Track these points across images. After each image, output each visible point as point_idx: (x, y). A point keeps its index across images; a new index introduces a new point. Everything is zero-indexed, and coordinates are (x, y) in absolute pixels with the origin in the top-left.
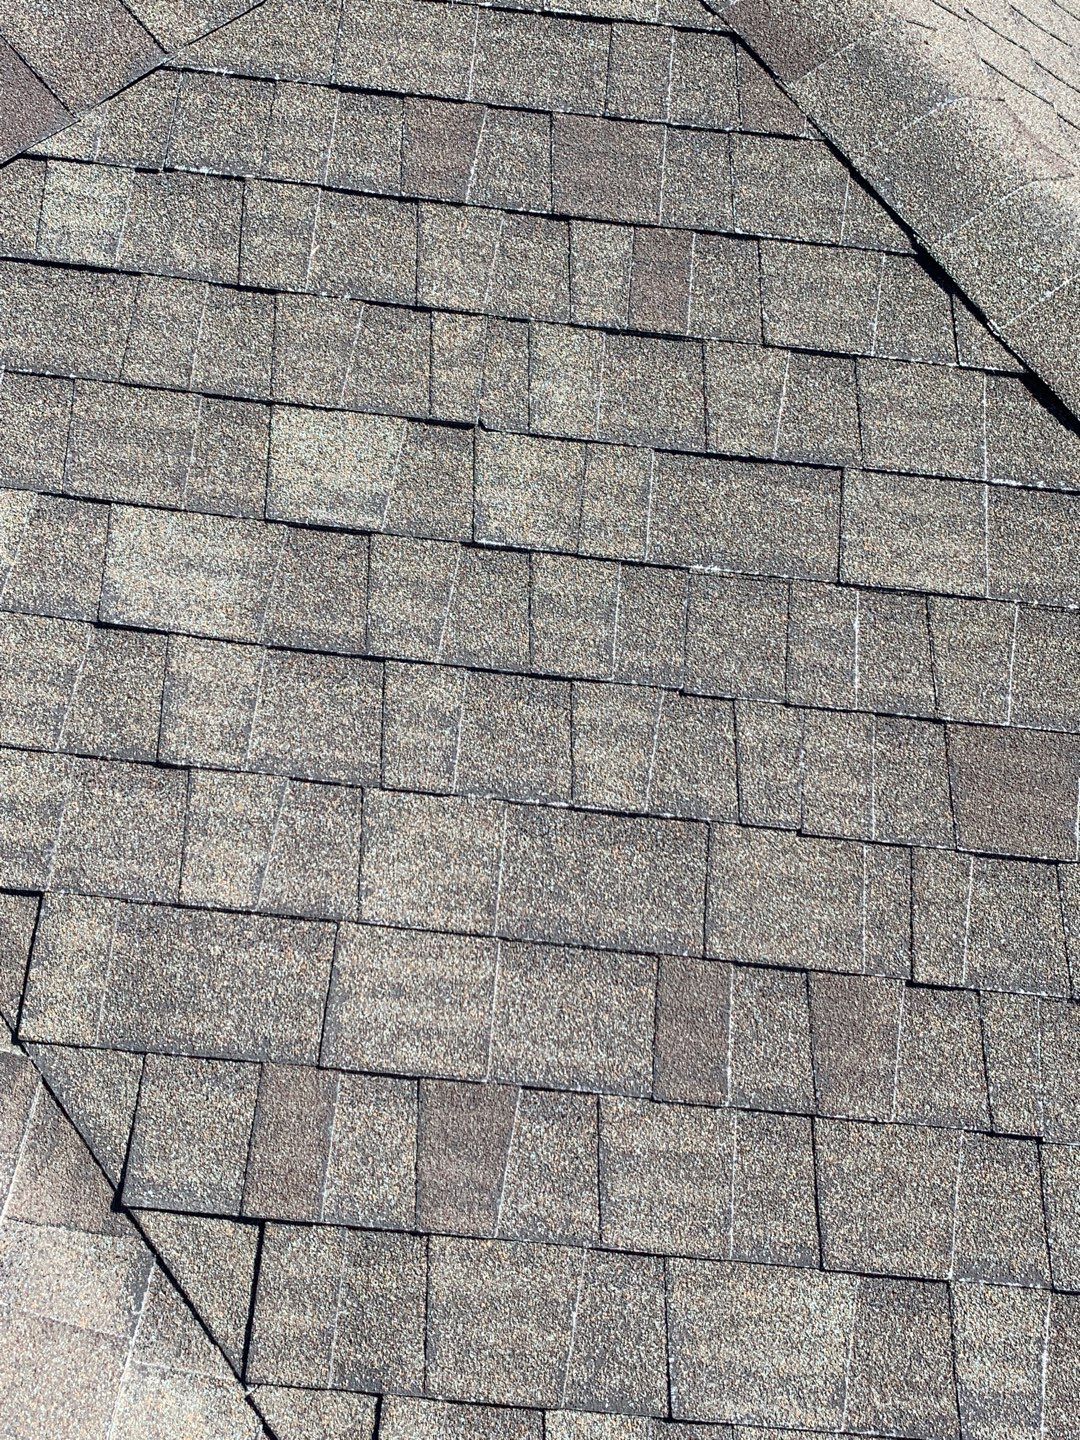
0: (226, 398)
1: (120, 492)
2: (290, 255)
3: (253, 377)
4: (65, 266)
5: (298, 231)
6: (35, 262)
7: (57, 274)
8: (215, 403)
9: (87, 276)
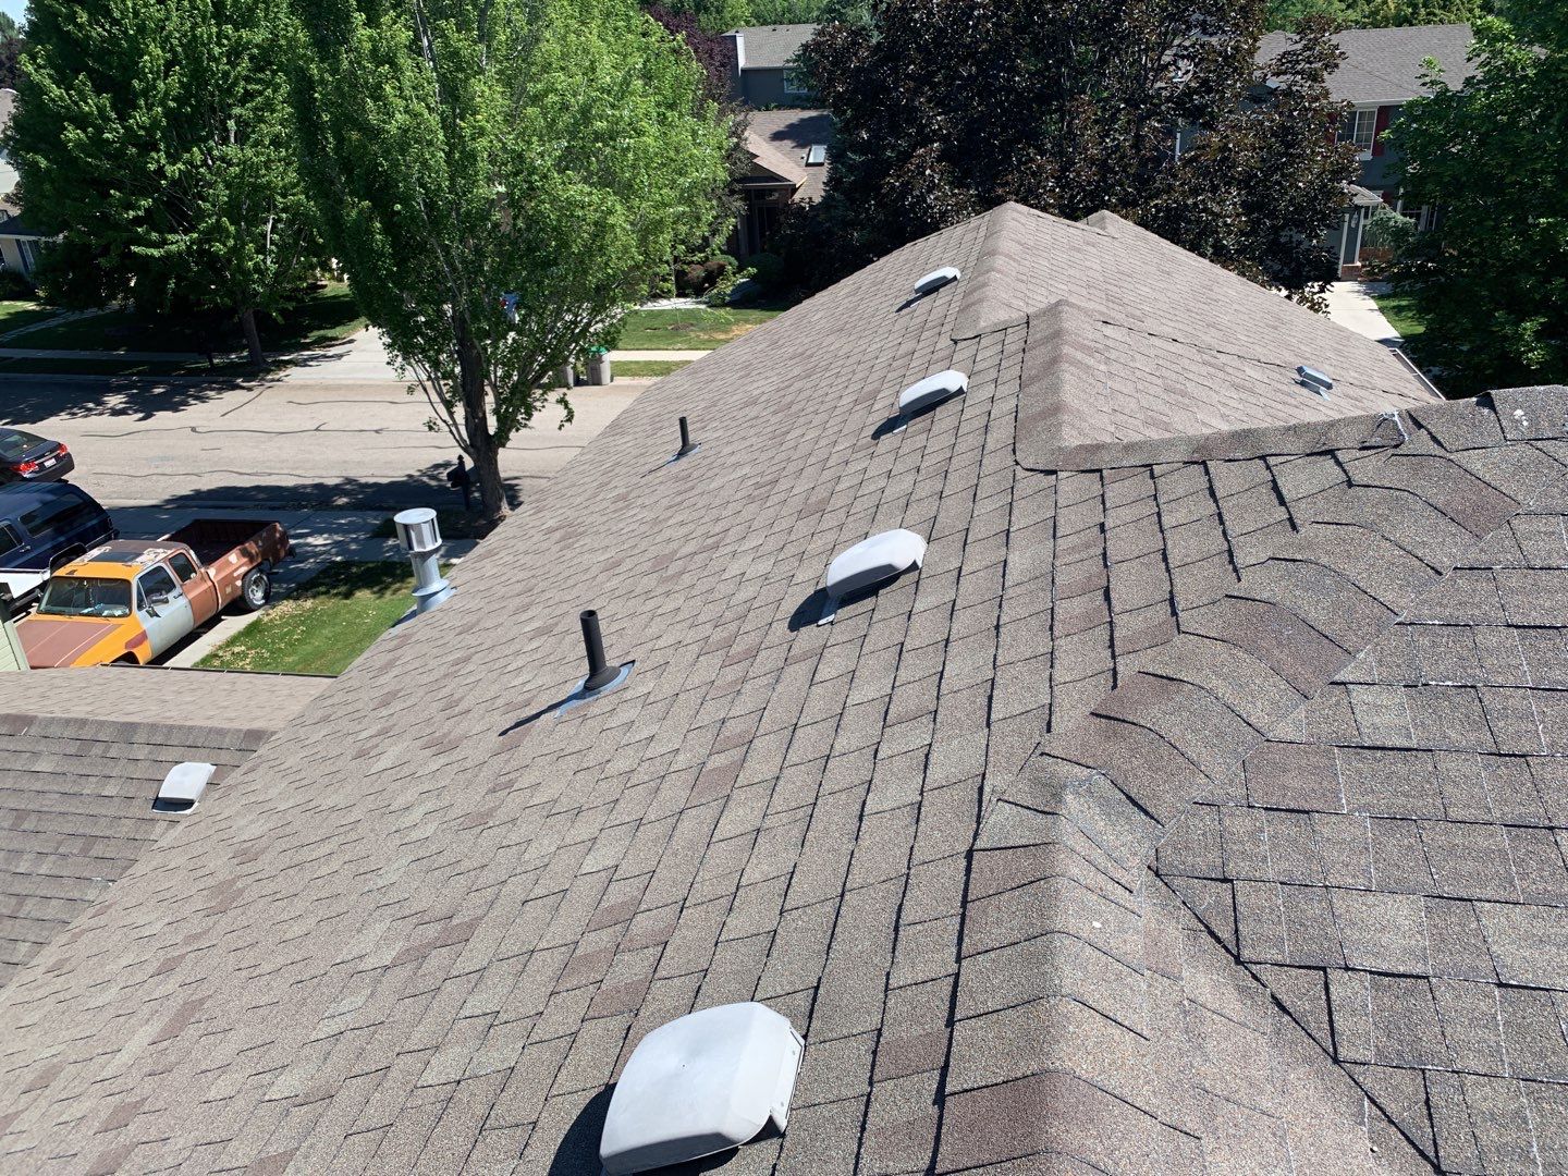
0: (1520, 826)
1: (1477, 893)
2: (1526, 732)
3: (1532, 812)
4: (1383, 748)
5: (1527, 716)
6: (1363, 747)
7: (1379, 754)
8: (1514, 831)
9: (1400, 755)
